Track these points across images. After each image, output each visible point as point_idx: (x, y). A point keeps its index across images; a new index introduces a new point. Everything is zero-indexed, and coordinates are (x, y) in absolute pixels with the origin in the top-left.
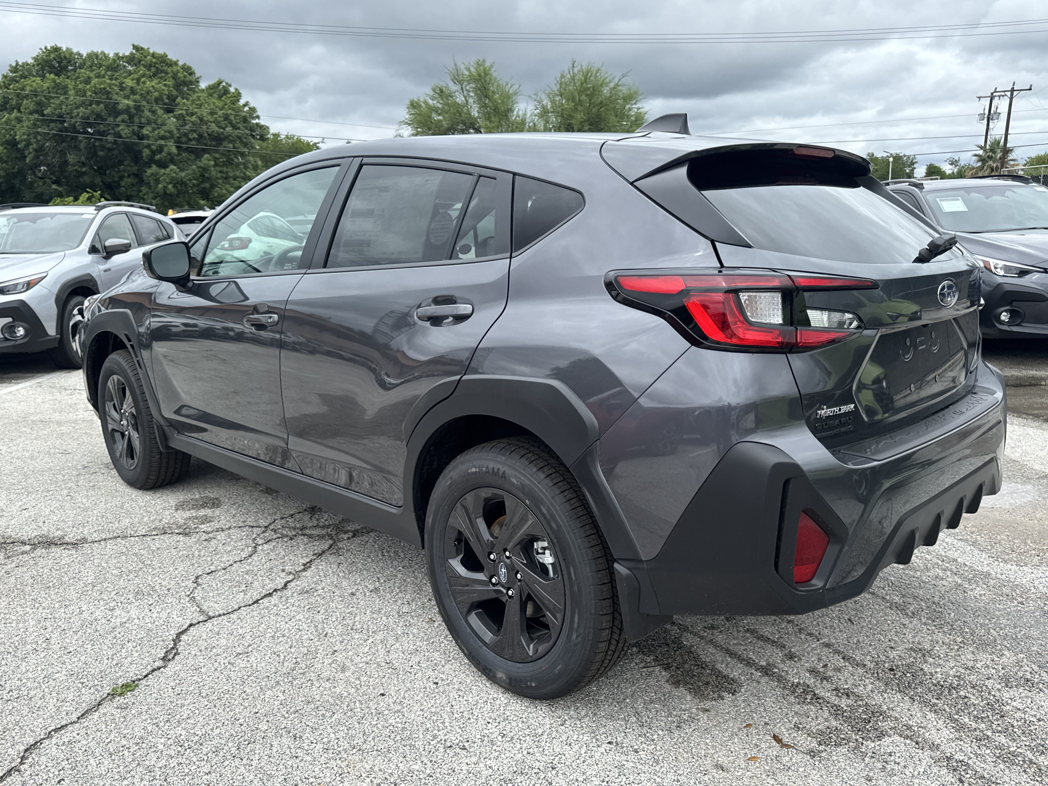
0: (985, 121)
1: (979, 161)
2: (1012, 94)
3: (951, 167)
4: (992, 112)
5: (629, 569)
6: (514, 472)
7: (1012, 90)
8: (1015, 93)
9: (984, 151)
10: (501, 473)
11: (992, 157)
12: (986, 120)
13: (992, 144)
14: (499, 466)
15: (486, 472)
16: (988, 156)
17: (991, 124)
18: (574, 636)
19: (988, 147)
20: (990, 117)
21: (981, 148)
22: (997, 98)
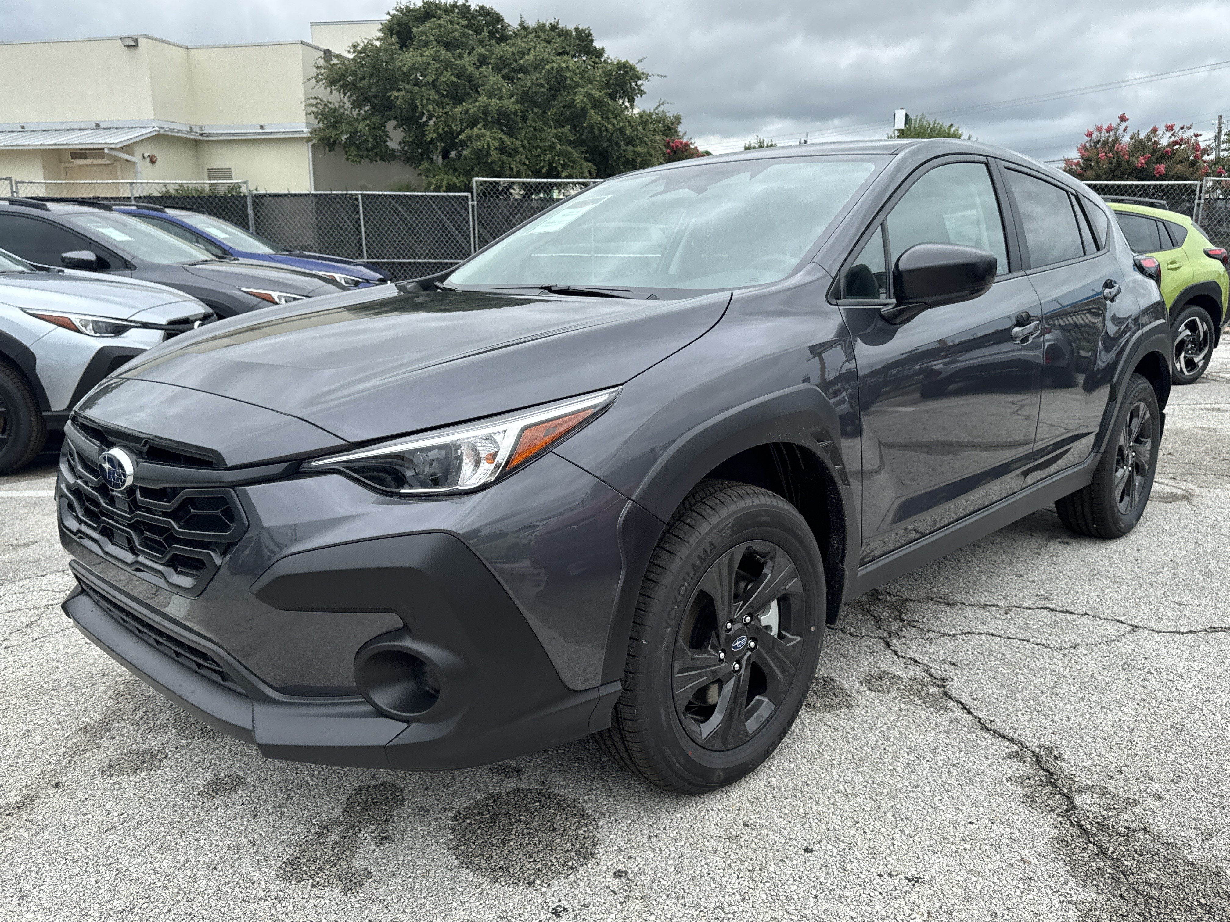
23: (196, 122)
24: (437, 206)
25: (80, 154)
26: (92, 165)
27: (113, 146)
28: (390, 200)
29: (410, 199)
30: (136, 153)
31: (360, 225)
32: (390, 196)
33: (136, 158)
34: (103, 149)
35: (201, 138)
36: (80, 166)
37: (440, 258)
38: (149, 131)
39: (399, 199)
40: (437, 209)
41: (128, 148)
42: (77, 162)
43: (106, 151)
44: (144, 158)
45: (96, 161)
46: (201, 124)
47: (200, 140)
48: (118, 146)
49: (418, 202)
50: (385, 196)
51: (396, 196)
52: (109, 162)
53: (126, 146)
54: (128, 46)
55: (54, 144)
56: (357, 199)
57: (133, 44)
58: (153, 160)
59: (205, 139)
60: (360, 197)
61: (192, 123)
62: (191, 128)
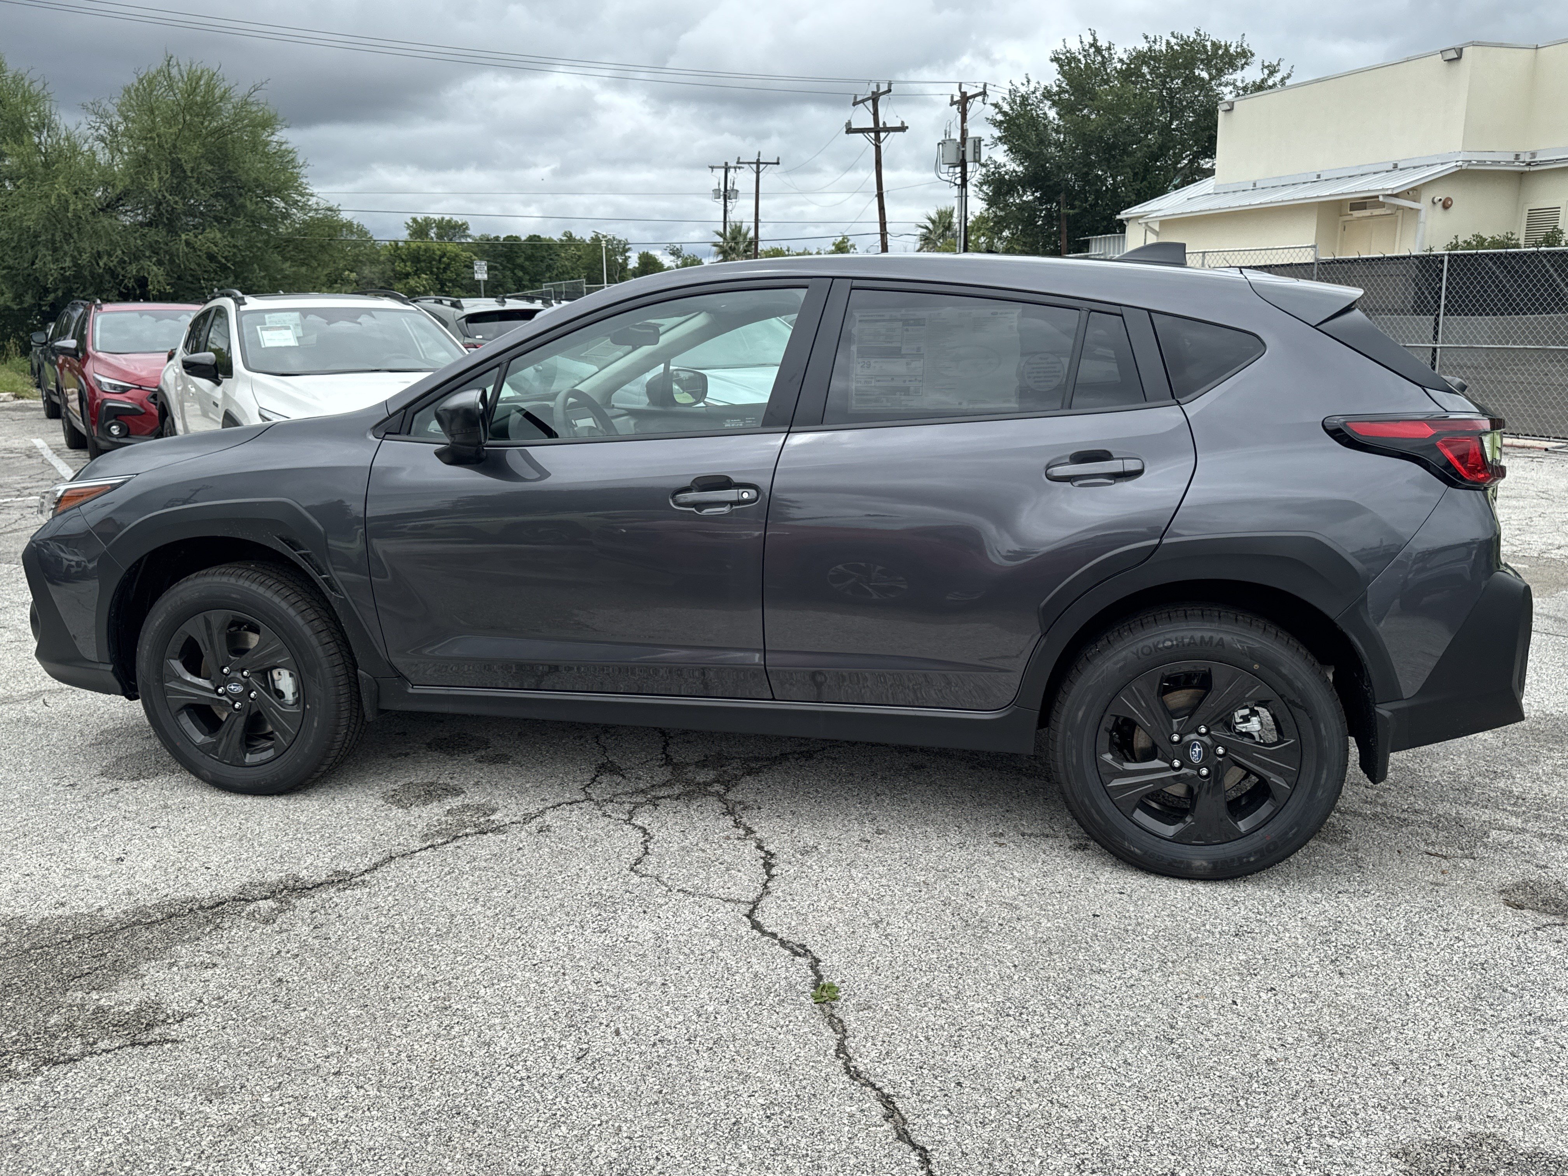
0: (722, 200)
1: (719, 253)
2: (758, 168)
3: (672, 258)
4: (728, 188)
5: (1391, 711)
6: (1235, 637)
7: (758, 163)
8: (762, 166)
9: (725, 239)
10: (1215, 642)
11: (735, 249)
12: (722, 197)
13: (733, 230)
14: (1210, 634)
15: (1189, 644)
16: (730, 248)
17: (728, 204)
18: (1319, 793)
19: (728, 234)
20: (727, 194)
21: (720, 235)
22: (732, 170)
23: (1525, 148)
24: (1553, 266)
25: (1360, 204)
26: (1372, 217)
27: (1389, 192)
28: (1487, 260)
29: (1514, 258)
30: (1423, 199)
31: (1440, 297)
32: (1487, 255)
33: (1423, 205)
34: (1377, 197)
35: (1527, 169)
36: (1359, 219)
37: (1546, 343)
38: (1450, 167)
39: (1498, 258)
40: (1552, 270)
41: (1413, 193)
42: (1357, 214)
43: (1381, 199)
44: (1434, 203)
45: (1377, 212)
46: (1532, 149)
47: (1526, 172)
48: (1395, 192)
49: (1525, 262)
50: (1481, 255)
51: (1495, 254)
52: (1389, 212)
53: (1413, 189)
54: (1449, 60)
55: (1330, 195)
56: (1442, 262)
57: (1456, 56)
58: (1446, 205)
59: (1532, 169)
60: (1446, 258)
61: (1518, 149)
62: (1517, 156)
